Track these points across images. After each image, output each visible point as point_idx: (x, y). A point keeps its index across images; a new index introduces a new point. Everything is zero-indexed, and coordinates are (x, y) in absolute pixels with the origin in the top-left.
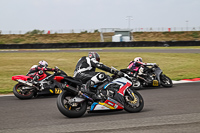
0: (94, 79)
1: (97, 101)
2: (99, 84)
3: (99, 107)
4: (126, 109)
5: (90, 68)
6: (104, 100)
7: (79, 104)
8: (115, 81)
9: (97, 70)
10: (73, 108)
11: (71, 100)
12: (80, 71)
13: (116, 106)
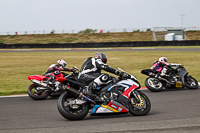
0: (97, 80)
1: (100, 103)
2: (102, 86)
3: (102, 109)
4: (131, 112)
5: (94, 69)
6: (108, 103)
7: (81, 106)
8: (120, 83)
9: (102, 72)
10: (74, 110)
11: (71, 102)
12: (84, 72)
13: (120, 109)
